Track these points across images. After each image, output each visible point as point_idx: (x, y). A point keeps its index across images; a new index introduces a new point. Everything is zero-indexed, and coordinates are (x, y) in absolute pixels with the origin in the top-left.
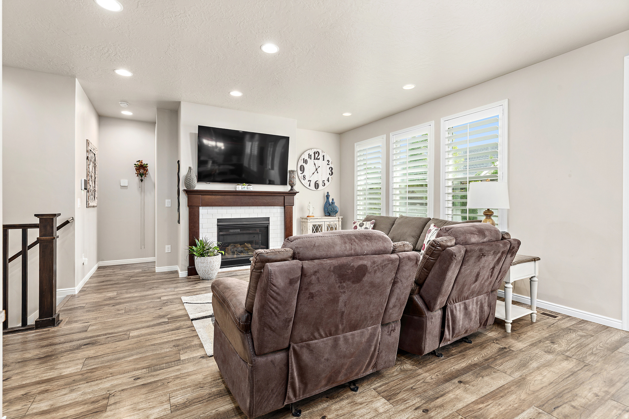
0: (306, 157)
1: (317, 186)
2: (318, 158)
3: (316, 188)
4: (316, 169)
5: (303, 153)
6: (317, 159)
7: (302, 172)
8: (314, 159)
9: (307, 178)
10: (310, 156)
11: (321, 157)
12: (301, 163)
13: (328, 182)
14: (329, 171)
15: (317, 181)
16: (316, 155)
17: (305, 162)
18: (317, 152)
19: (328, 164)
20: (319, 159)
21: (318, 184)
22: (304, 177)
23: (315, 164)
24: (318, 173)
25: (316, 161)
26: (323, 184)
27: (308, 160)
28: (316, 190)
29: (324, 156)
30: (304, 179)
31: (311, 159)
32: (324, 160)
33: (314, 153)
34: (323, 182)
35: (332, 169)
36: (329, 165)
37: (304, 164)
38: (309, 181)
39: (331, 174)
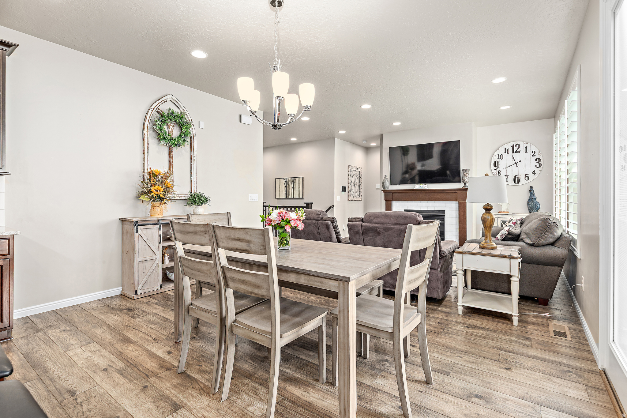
0: (502, 152)
1: (516, 180)
2: (519, 150)
3: (515, 182)
4: (516, 163)
5: (498, 149)
6: (516, 152)
7: (496, 168)
8: (513, 152)
9: (503, 173)
10: (507, 151)
11: (522, 149)
12: (496, 159)
13: (535, 175)
14: (535, 163)
15: (517, 175)
16: (516, 149)
17: (501, 157)
18: (516, 145)
19: (533, 156)
20: (519, 152)
21: (518, 178)
22: (499, 173)
23: (513, 158)
24: (517, 166)
25: (515, 155)
26: (527, 178)
27: (505, 155)
28: (516, 185)
29: (526, 148)
30: (499, 174)
31: (508, 153)
32: (526, 152)
33: (513, 147)
34: (526, 176)
35: (540, 160)
36: (535, 156)
37: (499, 160)
38: (505, 176)
39: (538, 166)
